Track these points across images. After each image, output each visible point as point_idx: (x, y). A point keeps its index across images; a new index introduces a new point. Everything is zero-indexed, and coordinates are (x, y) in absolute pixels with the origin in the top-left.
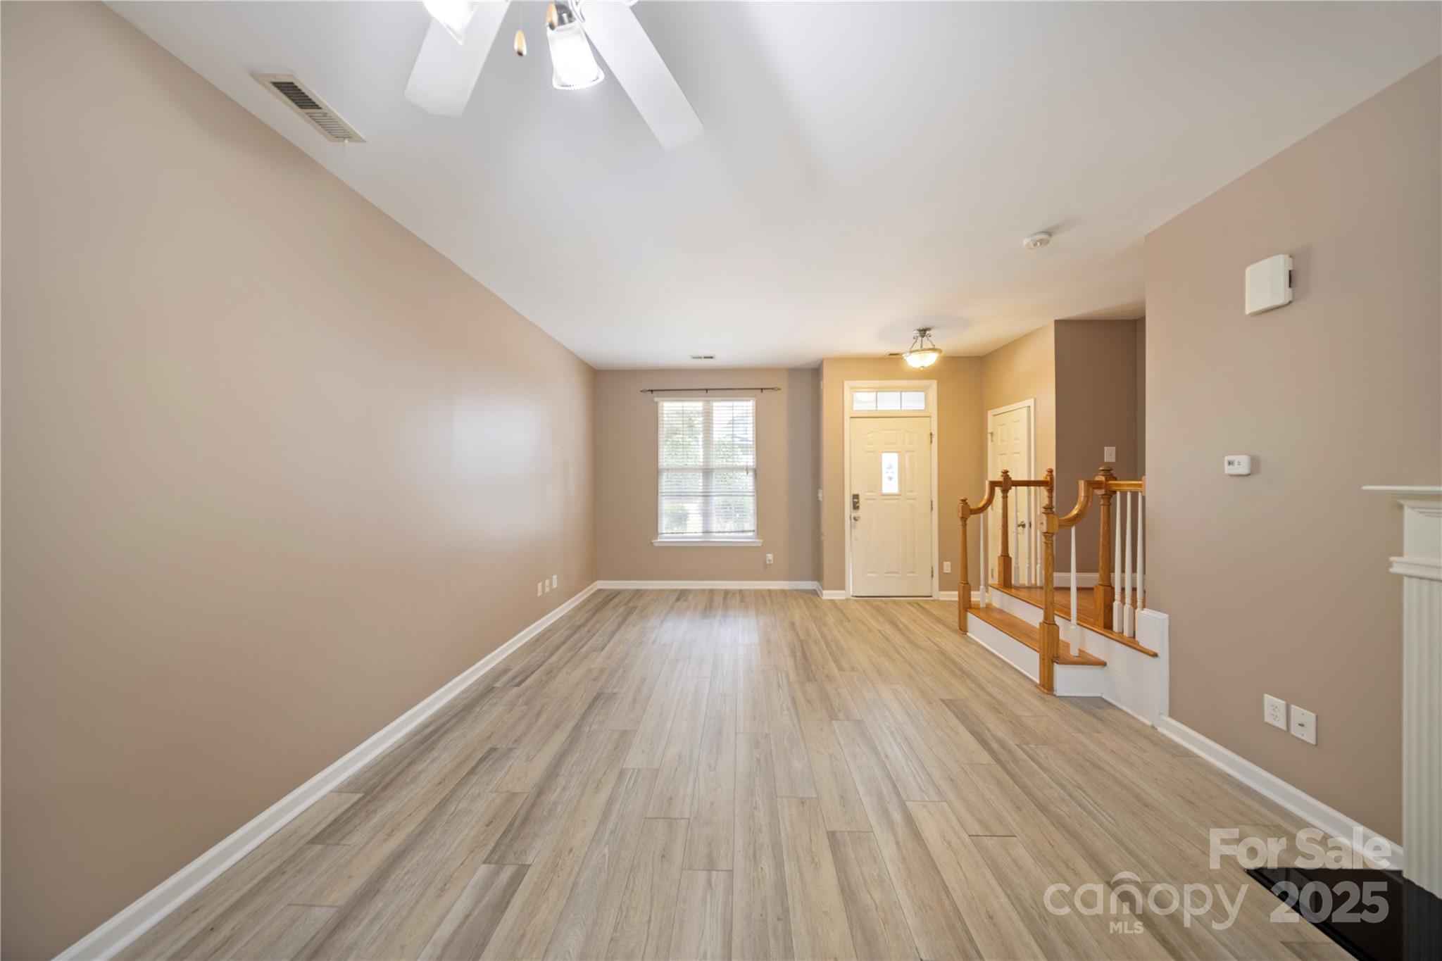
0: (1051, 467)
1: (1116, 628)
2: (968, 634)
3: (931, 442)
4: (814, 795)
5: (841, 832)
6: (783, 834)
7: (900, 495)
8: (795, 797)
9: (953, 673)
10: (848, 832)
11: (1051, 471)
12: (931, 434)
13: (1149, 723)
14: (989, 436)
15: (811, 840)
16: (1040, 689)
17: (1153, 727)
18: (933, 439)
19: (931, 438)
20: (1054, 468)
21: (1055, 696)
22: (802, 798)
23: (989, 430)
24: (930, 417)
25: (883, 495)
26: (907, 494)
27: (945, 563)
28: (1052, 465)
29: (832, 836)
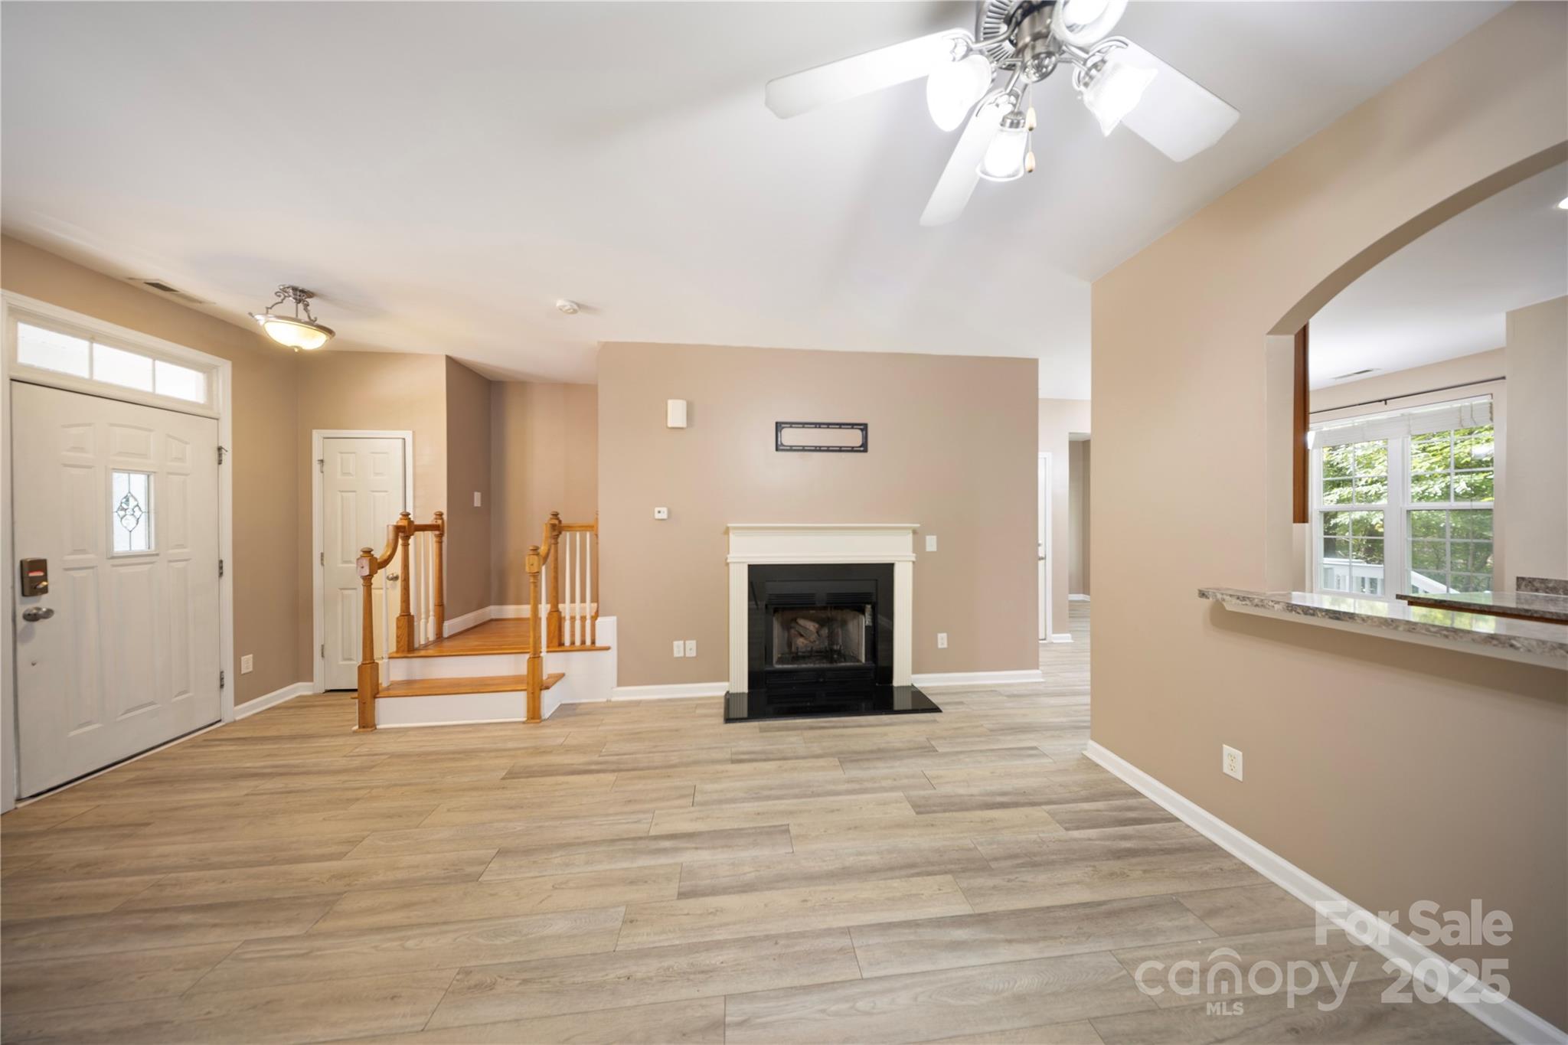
0: (440, 510)
1: (567, 641)
2: (378, 727)
3: (220, 462)
4: (623, 909)
5: (679, 887)
6: (677, 942)
7: (157, 555)
8: (620, 930)
9: (453, 759)
10: (680, 882)
11: (440, 515)
12: (220, 449)
13: (605, 700)
14: (316, 466)
15: (688, 914)
16: (531, 723)
17: (607, 701)
18: (224, 457)
19: (220, 455)
20: (444, 510)
21: (545, 720)
22: (624, 922)
23: (316, 456)
24: (217, 419)
25: (113, 558)
26: (171, 551)
27: (244, 659)
28: (443, 508)
29: (682, 895)
